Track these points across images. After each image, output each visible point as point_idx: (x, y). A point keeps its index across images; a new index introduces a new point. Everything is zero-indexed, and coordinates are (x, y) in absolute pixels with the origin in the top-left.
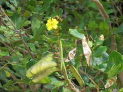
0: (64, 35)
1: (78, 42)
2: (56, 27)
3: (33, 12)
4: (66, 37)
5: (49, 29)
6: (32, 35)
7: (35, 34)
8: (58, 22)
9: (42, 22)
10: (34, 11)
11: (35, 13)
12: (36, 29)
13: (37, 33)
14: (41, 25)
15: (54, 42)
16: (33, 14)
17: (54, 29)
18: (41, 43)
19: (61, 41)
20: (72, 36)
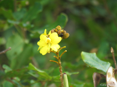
0: (71, 65)
1: (98, 78)
2: (56, 48)
3: (9, 21)
4: (75, 70)
5: (44, 51)
6: (8, 65)
7: (13, 64)
8: (60, 39)
9: (27, 41)
10: (12, 19)
11: (13, 23)
12: (15, 53)
13: (17, 63)
14: (26, 46)
15: (51, 78)
16: (9, 24)
17: (52, 52)
18: (25, 81)
19: (66, 76)
20: (85, 66)
